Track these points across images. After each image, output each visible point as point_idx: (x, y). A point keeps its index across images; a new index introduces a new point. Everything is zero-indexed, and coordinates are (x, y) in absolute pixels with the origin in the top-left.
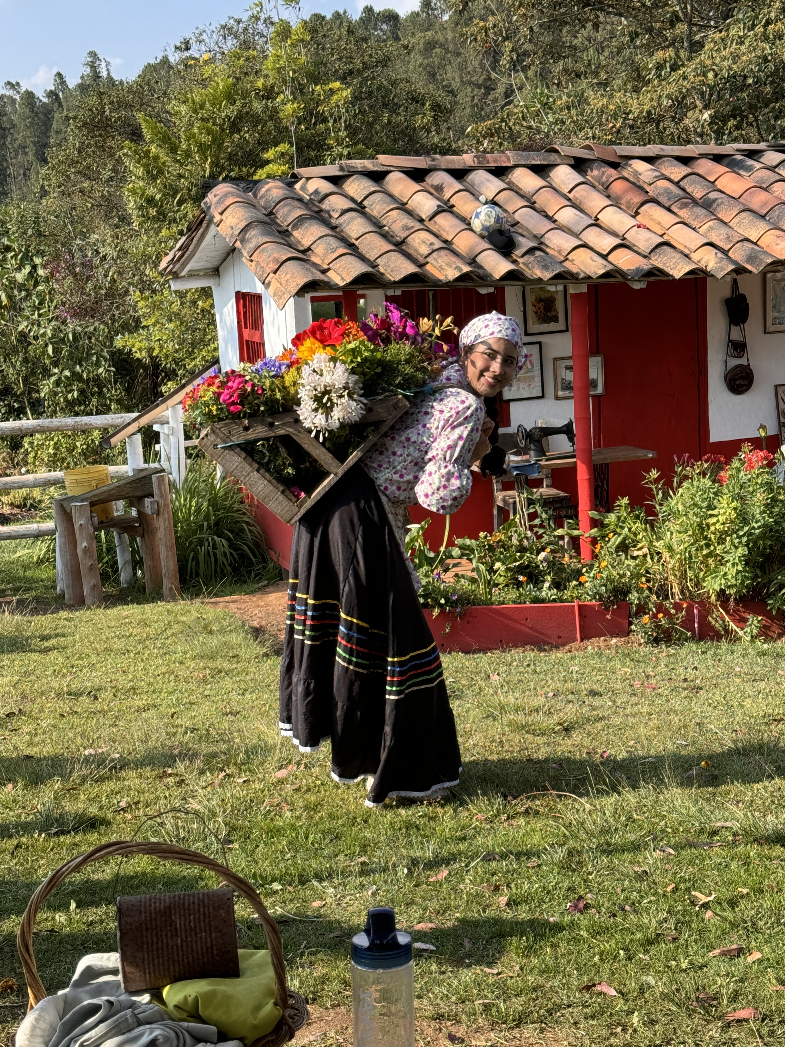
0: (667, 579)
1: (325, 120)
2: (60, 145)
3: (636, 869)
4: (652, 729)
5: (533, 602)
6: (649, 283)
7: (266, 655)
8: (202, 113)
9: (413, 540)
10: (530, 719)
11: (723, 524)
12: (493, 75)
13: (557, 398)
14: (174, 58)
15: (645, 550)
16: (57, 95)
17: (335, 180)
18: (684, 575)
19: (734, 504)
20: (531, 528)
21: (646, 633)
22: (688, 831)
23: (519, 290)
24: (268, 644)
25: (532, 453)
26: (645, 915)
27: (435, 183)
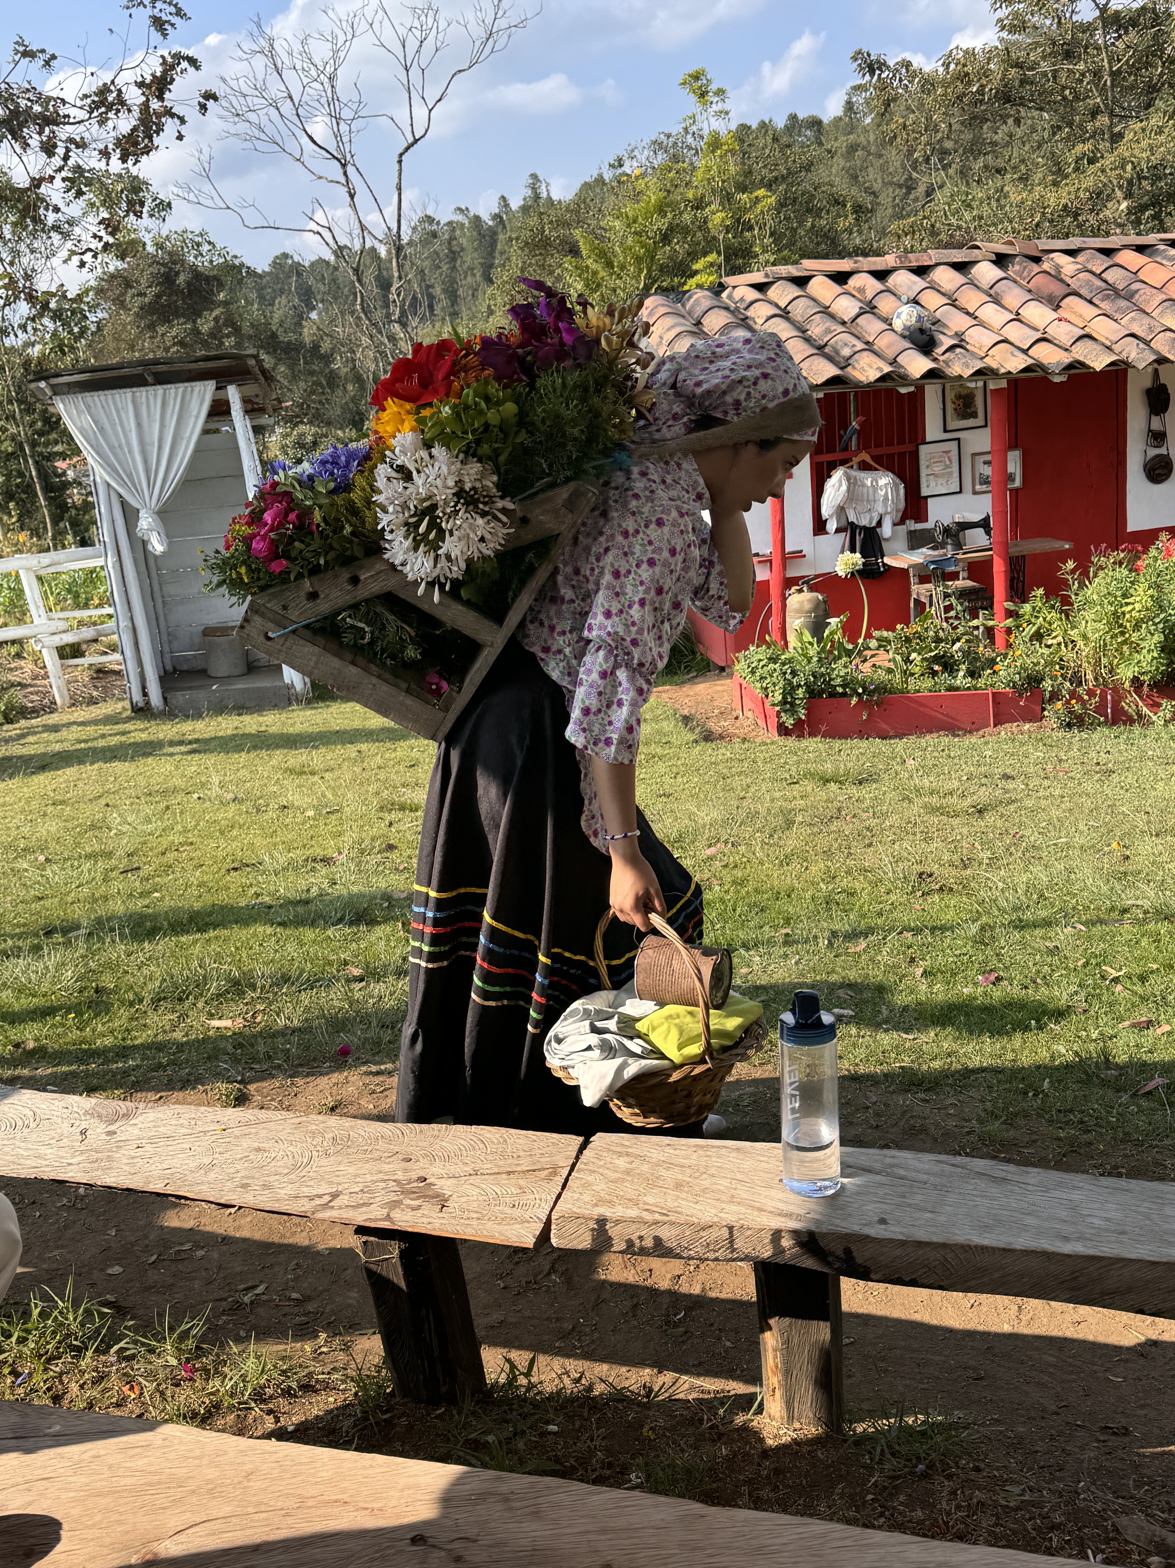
0: (1081, 666)
1: (751, 228)
2: (504, 265)
3: (1048, 944)
4: (1064, 811)
5: (948, 690)
6: (1069, 376)
7: (696, 741)
8: (637, 227)
9: (832, 633)
10: (944, 801)
11: (1140, 611)
12: (915, 175)
13: (975, 493)
14: (608, 176)
15: (1060, 639)
16: (501, 218)
17: (761, 287)
18: (1098, 662)
19: (1150, 592)
20: (947, 619)
21: (1058, 718)
22: (1099, 909)
23: (939, 388)
24: (697, 730)
25: (949, 547)
26: (1056, 988)
27: (858, 286)
